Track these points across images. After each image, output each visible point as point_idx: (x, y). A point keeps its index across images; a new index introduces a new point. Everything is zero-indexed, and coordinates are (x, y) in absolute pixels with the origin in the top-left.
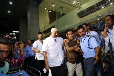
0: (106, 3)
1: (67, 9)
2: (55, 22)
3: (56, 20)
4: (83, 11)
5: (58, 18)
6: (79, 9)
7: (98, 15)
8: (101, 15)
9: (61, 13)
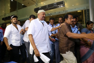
0: (53, 6)
1: (28, 3)
2: (15, 12)
3: (16, 10)
4: (39, 8)
5: (19, 9)
6: (36, 6)
7: (48, 13)
8: (50, 14)
9: (23, 5)
